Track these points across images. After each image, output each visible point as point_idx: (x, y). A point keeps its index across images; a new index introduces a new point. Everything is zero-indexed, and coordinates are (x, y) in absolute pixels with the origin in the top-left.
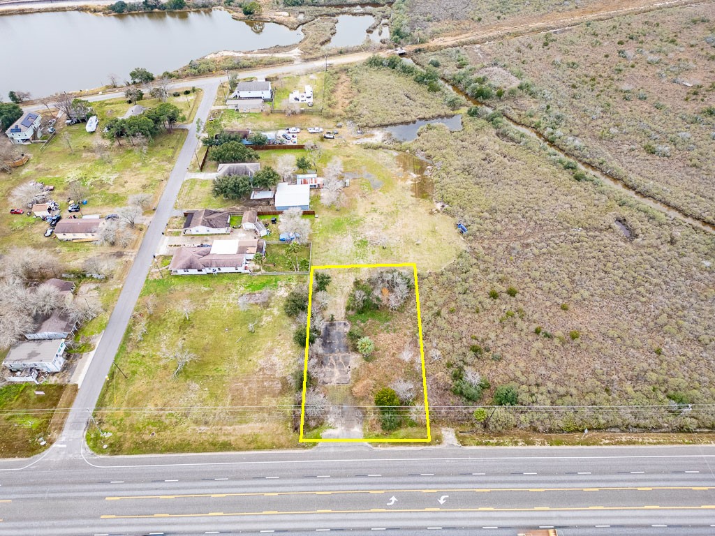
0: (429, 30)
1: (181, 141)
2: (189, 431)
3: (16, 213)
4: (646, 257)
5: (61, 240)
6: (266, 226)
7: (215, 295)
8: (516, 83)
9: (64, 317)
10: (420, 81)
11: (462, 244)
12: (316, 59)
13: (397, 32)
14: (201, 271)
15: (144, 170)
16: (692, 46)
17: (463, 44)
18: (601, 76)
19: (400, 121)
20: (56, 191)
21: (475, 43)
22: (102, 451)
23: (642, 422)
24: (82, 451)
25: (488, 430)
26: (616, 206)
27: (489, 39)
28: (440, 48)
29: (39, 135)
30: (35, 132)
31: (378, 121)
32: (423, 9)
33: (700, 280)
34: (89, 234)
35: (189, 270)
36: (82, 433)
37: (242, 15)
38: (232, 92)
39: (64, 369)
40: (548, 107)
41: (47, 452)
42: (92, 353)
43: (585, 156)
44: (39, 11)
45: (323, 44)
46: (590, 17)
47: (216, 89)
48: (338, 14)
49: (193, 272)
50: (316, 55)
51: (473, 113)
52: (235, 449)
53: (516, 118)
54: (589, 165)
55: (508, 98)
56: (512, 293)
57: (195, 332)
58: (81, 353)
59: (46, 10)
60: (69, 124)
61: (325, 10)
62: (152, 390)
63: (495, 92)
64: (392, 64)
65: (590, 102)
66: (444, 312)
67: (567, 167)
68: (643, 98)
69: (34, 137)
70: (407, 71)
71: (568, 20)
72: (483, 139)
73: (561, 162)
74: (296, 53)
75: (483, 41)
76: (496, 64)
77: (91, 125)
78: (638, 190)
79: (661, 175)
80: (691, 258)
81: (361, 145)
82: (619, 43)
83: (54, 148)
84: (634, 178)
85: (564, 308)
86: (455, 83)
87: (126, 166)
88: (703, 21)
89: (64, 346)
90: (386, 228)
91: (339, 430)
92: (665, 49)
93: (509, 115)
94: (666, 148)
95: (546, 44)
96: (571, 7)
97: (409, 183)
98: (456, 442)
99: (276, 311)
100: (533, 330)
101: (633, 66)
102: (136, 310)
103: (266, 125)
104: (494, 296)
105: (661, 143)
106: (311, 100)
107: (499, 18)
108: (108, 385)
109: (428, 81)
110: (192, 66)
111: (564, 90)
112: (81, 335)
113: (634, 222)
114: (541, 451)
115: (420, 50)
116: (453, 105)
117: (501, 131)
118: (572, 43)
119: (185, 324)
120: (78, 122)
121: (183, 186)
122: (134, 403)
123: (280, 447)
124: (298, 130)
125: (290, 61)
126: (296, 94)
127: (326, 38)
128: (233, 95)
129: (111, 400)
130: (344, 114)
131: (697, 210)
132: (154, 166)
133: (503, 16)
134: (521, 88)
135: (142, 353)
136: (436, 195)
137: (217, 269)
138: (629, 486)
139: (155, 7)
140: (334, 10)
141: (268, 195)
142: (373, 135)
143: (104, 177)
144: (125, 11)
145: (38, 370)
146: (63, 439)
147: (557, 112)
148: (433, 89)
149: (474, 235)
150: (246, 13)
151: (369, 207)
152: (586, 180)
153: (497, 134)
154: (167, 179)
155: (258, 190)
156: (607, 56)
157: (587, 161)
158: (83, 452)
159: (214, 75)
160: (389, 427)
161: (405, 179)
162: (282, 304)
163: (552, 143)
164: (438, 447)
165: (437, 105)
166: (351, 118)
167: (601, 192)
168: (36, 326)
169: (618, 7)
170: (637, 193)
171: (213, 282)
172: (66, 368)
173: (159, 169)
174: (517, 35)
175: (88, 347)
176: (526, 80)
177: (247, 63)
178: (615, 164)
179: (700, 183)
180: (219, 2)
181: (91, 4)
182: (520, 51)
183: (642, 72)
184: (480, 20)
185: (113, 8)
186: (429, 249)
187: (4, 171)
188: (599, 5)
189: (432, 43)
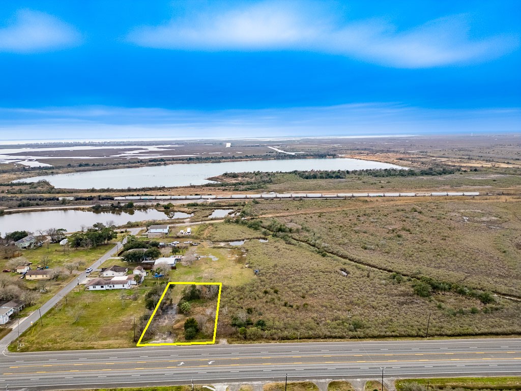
0: (261, 213)
1: (111, 248)
2: (71, 344)
3: (6, 271)
4: (352, 281)
5: (28, 280)
6: (147, 272)
7: (107, 297)
8: (300, 227)
9: (17, 301)
10: (250, 227)
11: (254, 277)
12: (198, 222)
13: (244, 212)
14: (102, 287)
15: (86, 257)
16: (395, 217)
17: (277, 217)
18: (345, 226)
19: (235, 239)
20: (33, 265)
21: (283, 216)
22: (16, 351)
23: (334, 335)
24: (4, 351)
25: (246, 338)
26: (341, 264)
27: (291, 215)
28: (265, 218)
29: (32, 246)
30: (31, 244)
31: (223, 239)
32: (259, 207)
33: (380, 288)
34: (45, 276)
35: (96, 286)
36: (6, 346)
37: (164, 209)
38: (146, 231)
39: (7, 323)
42: (26, 318)
45: (203, 217)
46: (345, 209)
47: (138, 231)
48: (215, 209)
49: (98, 288)
50: (199, 220)
51: (274, 236)
52: (95, 349)
53: (297, 238)
54: (331, 253)
55: (295, 232)
56: (276, 292)
57: (90, 310)
58: (20, 318)
59: (56, 210)
61: (209, 207)
62: (55, 330)
63: (288, 230)
64: (237, 222)
65: (337, 233)
67: (318, 253)
68: (365, 232)
69: (29, 246)
70: (244, 223)
72: (276, 244)
73: (316, 251)
74: (188, 219)
75: (287, 216)
77: (64, 242)
78: (355, 260)
79: (368, 255)
80: (376, 280)
81: (212, 247)
82: (358, 216)
83: (38, 251)
85: (304, 297)
87: (75, 256)
88: (403, 210)
89: (11, 313)
91: (160, 341)
92: (380, 217)
93: (294, 238)
94: (372, 247)
95: (320, 216)
96: (336, 206)
97: (233, 259)
98: (226, 343)
99: (141, 301)
100: (284, 304)
101: (363, 223)
102: (59, 302)
104: (266, 292)
105: (371, 245)
106: (190, 234)
107: (298, 209)
108: (30, 329)
109: (255, 227)
110: (129, 223)
111: (325, 230)
112: (22, 312)
113: (349, 269)
114: (273, 345)
115: (254, 218)
116: (265, 234)
117: (288, 242)
118: (334, 216)
119: (86, 307)
120: (57, 242)
121: (106, 261)
122: (43, 334)
123: (124, 347)
125: (184, 222)
126: (182, 231)
127: (206, 215)
129: (30, 334)
130: (206, 238)
131: (384, 266)
132: (92, 256)
133: (300, 209)
134: (302, 229)
135: (56, 317)
136: (247, 262)
137: (112, 286)
138: (319, 355)
139: (117, 207)
140: (213, 207)
141: (152, 261)
142: (219, 244)
143: (62, 260)
144: (100, 209)
147: (319, 235)
148: (256, 229)
149: (262, 274)
150: (165, 208)
151: (208, 266)
152: (328, 256)
153: (285, 243)
154: (98, 259)
155: (147, 260)
156: (350, 220)
159: (139, 227)
160: (190, 339)
161: (231, 258)
163: (314, 246)
164: (217, 345)
165: (258, 234)
166: (209, 239)
167: (335, 261)
169: (361, 206)
170: (355, 262)
171: (108, 293)
172: (9, 323)
173: (95, 256)
174: (305, 214)
175: (25, 315)
176: (305, 226)
178: (345, 252)
180: (152, 206)
181: (82, 207)
182: (305, 218)
183: (368, 225)
184: (288, 209)
185: (93, 208)
186: (236, 280)
187: (6, 258)
188: (351, 206)
189: (261, 216)
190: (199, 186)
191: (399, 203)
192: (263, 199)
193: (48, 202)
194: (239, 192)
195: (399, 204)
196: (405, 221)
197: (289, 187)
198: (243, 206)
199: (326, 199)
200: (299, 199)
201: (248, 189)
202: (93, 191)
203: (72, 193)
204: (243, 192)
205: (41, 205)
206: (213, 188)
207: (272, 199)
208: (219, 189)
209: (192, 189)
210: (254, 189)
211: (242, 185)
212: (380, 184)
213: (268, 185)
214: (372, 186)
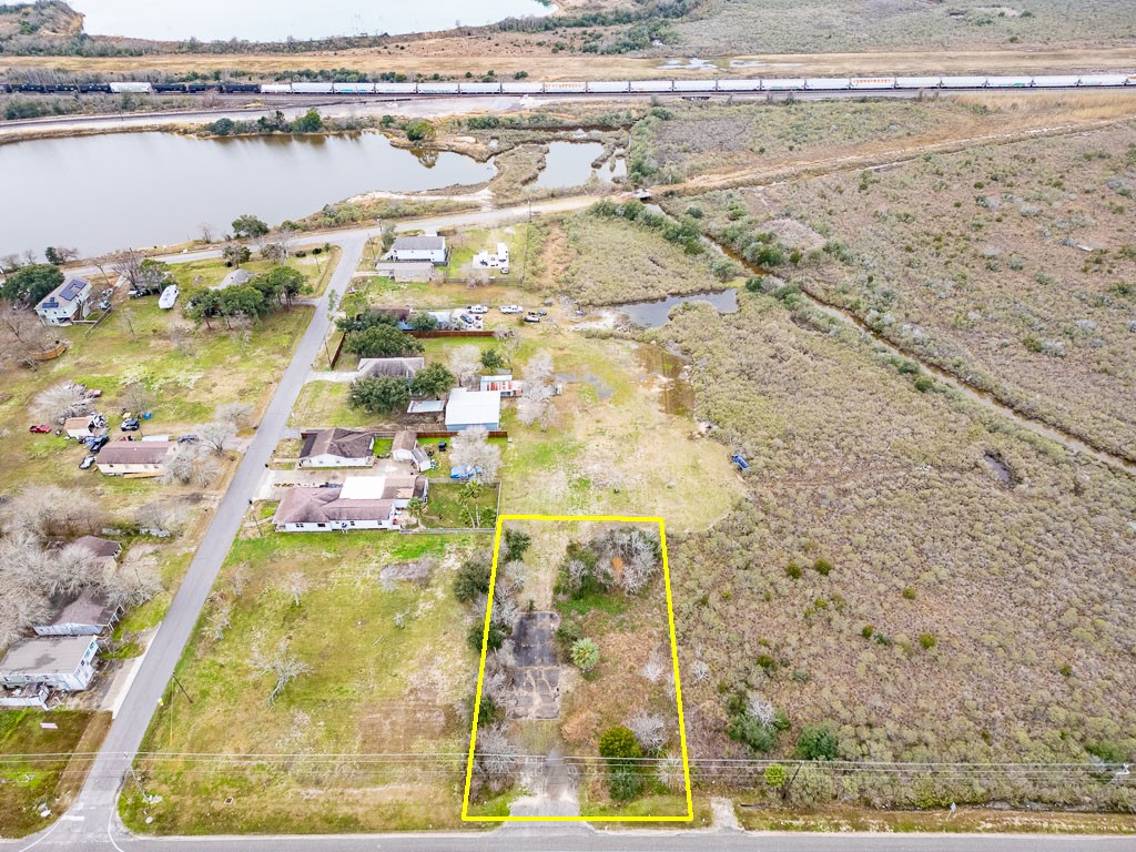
0: (687, 165)
1: (303, 324)
2: (289, 796)
3: (39, 431)
4: (1037, 514)
5: (105, 475)
6: (430, 454)
7: (344, 565)
8: (819, 243)
9: (99, 599)
10: (672, 238)
11: (740, 488)
12: (515, 204)
13: (638, 167)
14: (322, 525)
15: (243, 367)
16: (1087, 192)
17: (738, 185)
18: (949, 234)
19: (641, 297)
20: (105, 398)
21: (756, 184)
22: (143, 829)
23: (1047, 793)
24: (110, 827)
25: (790, 803)
26: (985, 432)
27: (778, 179)
28: (703, 191)
29: (85, 312)
30: (80, 308)
31: (608, 296)
32: (677, 136)
33: (1126, 553)
34: (151, 466)
35: (304, 524)
36: (112, 796)
37: (406, 141)
38: (385, 251)
39: (92, 685)
40: (870, 279)
41: (50, 830)
42: (139, 660)
43: (930, 355)
44: (104, 132)
45: (525, 182)
46: (930, 147)
47: (361, 247)
48: (549, 140)
49: (311, 527)
50: (515, 198)
51: (754, 287)
52: (363, 830)
53: (821, 294)
54: (938, 367)
55: (808, 265)
56: (823, 569)
57: (308, 626)
58: (121, 660)
59: (114, 131)
60: (133, 297)
61: (531, 134)
62: (231, 724)
63: (787, 256)
64: (630, 214)
65: (933, 271)
66: (713, 598)
67: (903, 371)
68: (1017, 268)
69: (78, 315)
70: (652, 223)
71: (897, 153)
72: (771, 325)
73: (893, 362)
74: (484, 195)
75: (768, 182)
76: (788, 215)
77: (168, 298)
78: (1018, 407)
79: (1053, 385)
80: (1110, 517)
81: (581, 332)
82: (976, 186)
83: (107, 332)
84: (1010, 389)
85: (909, 596)
86: (726, 242)
87: (216, 360)
88: (1101, 157)
89: (96, 647)
90: (620, 460)
91: (539, 799)
92: (1046, 195)
93: (810, 290)
94: (1058, 344)
95: (863, 187)
96: (900, 133)
97: (656, 390)
98: (735, 823)
99: (440, 594)
100: (860, 632)
101: (999, 220)
102: (216, 588)
103: (436, 300)
104: (794, 573)
105: (1050, 335)
106: (506, 265)
107: (791, 148)
108: (161, 713)
109: (685, 239)
110: (326, 212)
111: (894, 255)
112: (124, 628)
113: (1014, 457)
114: (880, 841)
115: (672, 193)
116: (724, 274)
117: (798, 314)
118: (904, 185)
119: (294, 613)
120: (148, 293)
121: (303, 391)
122: (201, 745)
123: (440, 826)
124: (485, 309)
125: (476, 207)
126: (484, 255)
127: (531, 175)
128: (387, 255)
129: (165, 740)
130: (556, 286)
131: (1115, 441)
132: (259, 362)
133: (797, 146)
134: (827, 249)
135: (221, 660)
136: (699, 410)
137: (348, 523)
139: (277, 127)
140: (543, 135)
141: (435, 406)
142: (599, 318)
143: (181, 377)
144: (231, 132)
145: (50, 687)
146: (80, 806)
147: (885, 286)
148: (693, 250)
149: (759, 474)
150: (412, 138)
151: (593, 427)
152: (934, 390)
153: (793, 319)
154: (278, 380)
155: (420, 399)
156: (958, 205)
157: (935, 361)
158: (112, 828)
159: (359, 226)
160: (623, 794)
161: (649, 385)
162: (450, 582)
163: (878, 333)
164: (705, 831)
165: (700, 273)
166: (567, 293)
167: (960, 410)
168: (54, 612)
169: (973, 133)
170: (1016, 412)
171: (341, 544)
172: (97, 683)
173: (268, 365)
174: (818, 173)
175: (134, 649)
176: (835, 239)
177: (410, 209)
178: (979, 366)
179: (1115, 399)
180: (372, 122)
181: (181, 122)
182: (824, 197)
183: (1014, 229)
184: (762, 151)
185: (212, 128)
186: (688, 495)
187: (26, 366)
188: (943, 131)
189: (691, 183)
190: (481, 30)
191: (1081, 118)
192: (678, 99)
193: (84, 97)
194: (601, 59)
195: (1082, 124)
196: (1120, 210)
197: (742, 38)
198: (627, 127)
199: (863, 100)
200: (783, 97)
201: (625, 45)
202: (194, 48)
203: (141, 55)
204: (611, 58)
205: (69, 112)
206: (521, 37)
207: (704, 96)
208: (540, 44)
209: (464, 40)
210: (640, 47)
211: (603, 24)
212: (1003, 23)
213: (680, 27)
214: (980, 33)
